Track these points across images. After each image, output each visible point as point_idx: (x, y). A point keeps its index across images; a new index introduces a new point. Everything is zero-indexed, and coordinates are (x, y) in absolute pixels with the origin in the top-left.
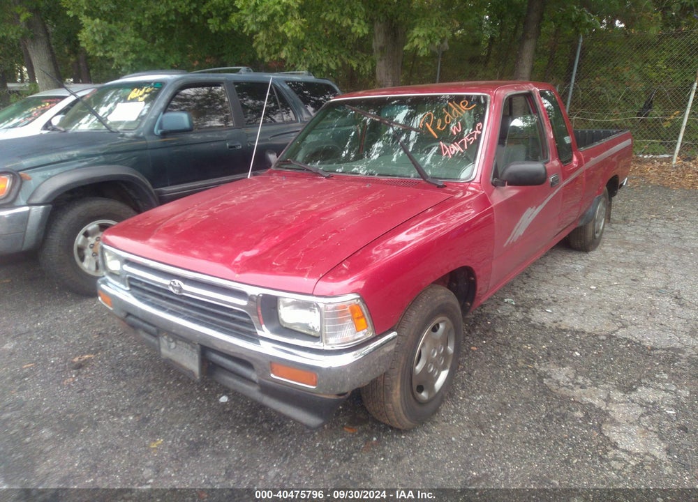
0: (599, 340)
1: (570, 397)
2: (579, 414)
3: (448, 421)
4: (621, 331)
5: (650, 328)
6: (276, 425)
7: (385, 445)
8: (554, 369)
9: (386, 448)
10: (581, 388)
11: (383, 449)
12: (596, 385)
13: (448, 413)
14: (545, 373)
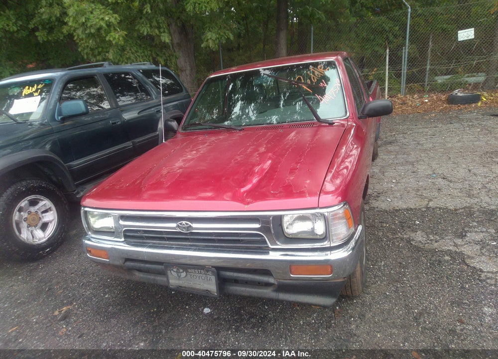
0: (423, 211)
1: (435, 250)
2: (447, 258)
3: (375, 283)
4: (430, 203)
5: (445, 198)
6: (261, 318)
7: (347, 310)
8: (413, 235)
9: (350, 311)
10: (436, 242)
11: (348, 313)
12: (443, 238)
13: (371, 278)
14: (409, 238)
